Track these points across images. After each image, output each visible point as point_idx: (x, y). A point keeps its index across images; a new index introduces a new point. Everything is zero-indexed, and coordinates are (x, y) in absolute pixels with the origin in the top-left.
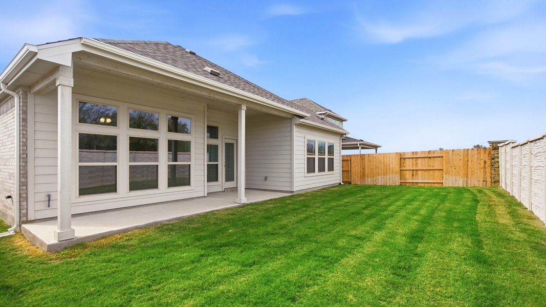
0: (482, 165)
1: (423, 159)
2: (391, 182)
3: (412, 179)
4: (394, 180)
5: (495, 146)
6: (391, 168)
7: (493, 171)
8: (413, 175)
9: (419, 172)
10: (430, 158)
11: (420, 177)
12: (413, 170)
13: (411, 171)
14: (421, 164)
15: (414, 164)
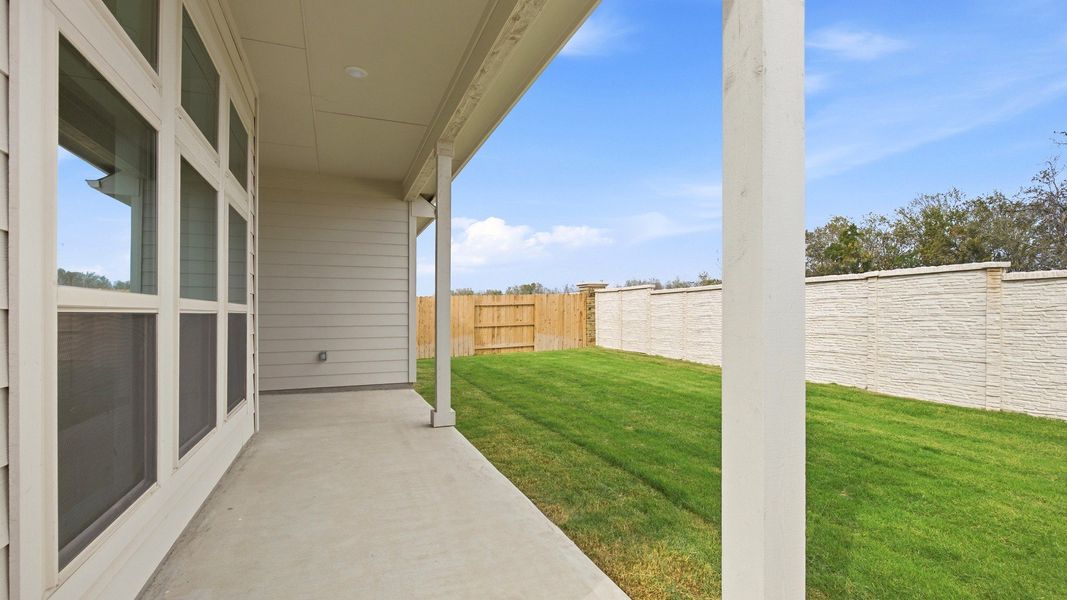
0: (578, 319)
1: (508, 308)
2: (461, 350)
3: (493, 342)
4: (466, 347)
5: (590, 292)
6: (461, 325)
7: (588, 326)
8: (493, 336)
9: (503, 330)
10: (517, 306)
11: (503, 339)
12: (494, 327)
13: (490, 330)
14: (506, 317)
15: (496, 316)
